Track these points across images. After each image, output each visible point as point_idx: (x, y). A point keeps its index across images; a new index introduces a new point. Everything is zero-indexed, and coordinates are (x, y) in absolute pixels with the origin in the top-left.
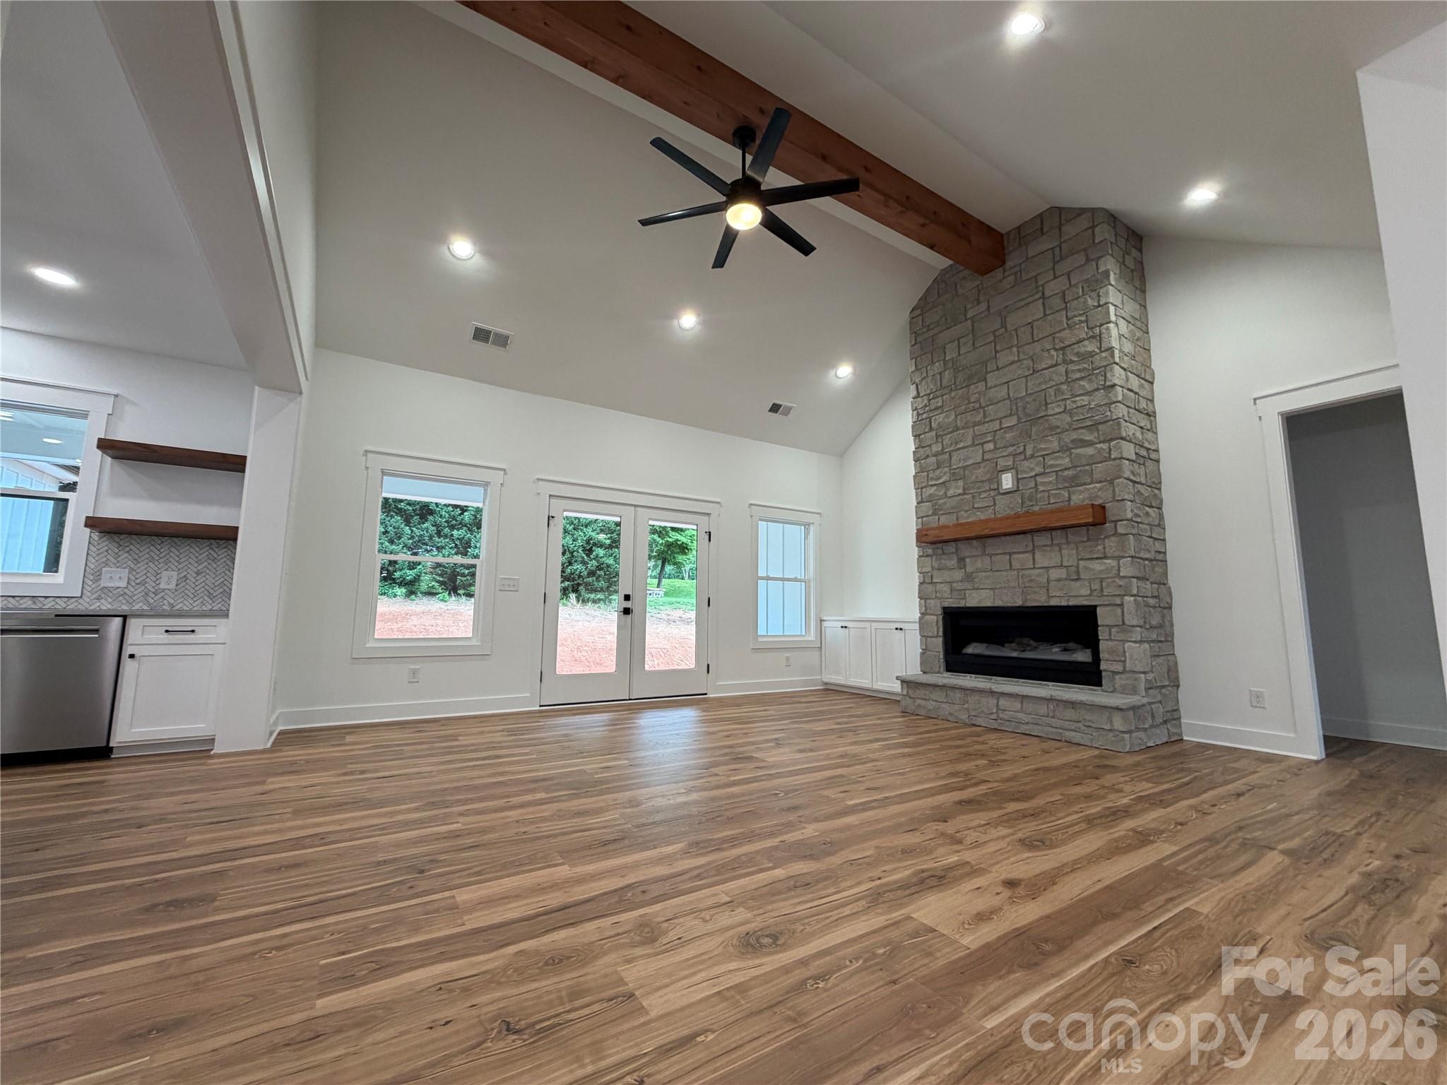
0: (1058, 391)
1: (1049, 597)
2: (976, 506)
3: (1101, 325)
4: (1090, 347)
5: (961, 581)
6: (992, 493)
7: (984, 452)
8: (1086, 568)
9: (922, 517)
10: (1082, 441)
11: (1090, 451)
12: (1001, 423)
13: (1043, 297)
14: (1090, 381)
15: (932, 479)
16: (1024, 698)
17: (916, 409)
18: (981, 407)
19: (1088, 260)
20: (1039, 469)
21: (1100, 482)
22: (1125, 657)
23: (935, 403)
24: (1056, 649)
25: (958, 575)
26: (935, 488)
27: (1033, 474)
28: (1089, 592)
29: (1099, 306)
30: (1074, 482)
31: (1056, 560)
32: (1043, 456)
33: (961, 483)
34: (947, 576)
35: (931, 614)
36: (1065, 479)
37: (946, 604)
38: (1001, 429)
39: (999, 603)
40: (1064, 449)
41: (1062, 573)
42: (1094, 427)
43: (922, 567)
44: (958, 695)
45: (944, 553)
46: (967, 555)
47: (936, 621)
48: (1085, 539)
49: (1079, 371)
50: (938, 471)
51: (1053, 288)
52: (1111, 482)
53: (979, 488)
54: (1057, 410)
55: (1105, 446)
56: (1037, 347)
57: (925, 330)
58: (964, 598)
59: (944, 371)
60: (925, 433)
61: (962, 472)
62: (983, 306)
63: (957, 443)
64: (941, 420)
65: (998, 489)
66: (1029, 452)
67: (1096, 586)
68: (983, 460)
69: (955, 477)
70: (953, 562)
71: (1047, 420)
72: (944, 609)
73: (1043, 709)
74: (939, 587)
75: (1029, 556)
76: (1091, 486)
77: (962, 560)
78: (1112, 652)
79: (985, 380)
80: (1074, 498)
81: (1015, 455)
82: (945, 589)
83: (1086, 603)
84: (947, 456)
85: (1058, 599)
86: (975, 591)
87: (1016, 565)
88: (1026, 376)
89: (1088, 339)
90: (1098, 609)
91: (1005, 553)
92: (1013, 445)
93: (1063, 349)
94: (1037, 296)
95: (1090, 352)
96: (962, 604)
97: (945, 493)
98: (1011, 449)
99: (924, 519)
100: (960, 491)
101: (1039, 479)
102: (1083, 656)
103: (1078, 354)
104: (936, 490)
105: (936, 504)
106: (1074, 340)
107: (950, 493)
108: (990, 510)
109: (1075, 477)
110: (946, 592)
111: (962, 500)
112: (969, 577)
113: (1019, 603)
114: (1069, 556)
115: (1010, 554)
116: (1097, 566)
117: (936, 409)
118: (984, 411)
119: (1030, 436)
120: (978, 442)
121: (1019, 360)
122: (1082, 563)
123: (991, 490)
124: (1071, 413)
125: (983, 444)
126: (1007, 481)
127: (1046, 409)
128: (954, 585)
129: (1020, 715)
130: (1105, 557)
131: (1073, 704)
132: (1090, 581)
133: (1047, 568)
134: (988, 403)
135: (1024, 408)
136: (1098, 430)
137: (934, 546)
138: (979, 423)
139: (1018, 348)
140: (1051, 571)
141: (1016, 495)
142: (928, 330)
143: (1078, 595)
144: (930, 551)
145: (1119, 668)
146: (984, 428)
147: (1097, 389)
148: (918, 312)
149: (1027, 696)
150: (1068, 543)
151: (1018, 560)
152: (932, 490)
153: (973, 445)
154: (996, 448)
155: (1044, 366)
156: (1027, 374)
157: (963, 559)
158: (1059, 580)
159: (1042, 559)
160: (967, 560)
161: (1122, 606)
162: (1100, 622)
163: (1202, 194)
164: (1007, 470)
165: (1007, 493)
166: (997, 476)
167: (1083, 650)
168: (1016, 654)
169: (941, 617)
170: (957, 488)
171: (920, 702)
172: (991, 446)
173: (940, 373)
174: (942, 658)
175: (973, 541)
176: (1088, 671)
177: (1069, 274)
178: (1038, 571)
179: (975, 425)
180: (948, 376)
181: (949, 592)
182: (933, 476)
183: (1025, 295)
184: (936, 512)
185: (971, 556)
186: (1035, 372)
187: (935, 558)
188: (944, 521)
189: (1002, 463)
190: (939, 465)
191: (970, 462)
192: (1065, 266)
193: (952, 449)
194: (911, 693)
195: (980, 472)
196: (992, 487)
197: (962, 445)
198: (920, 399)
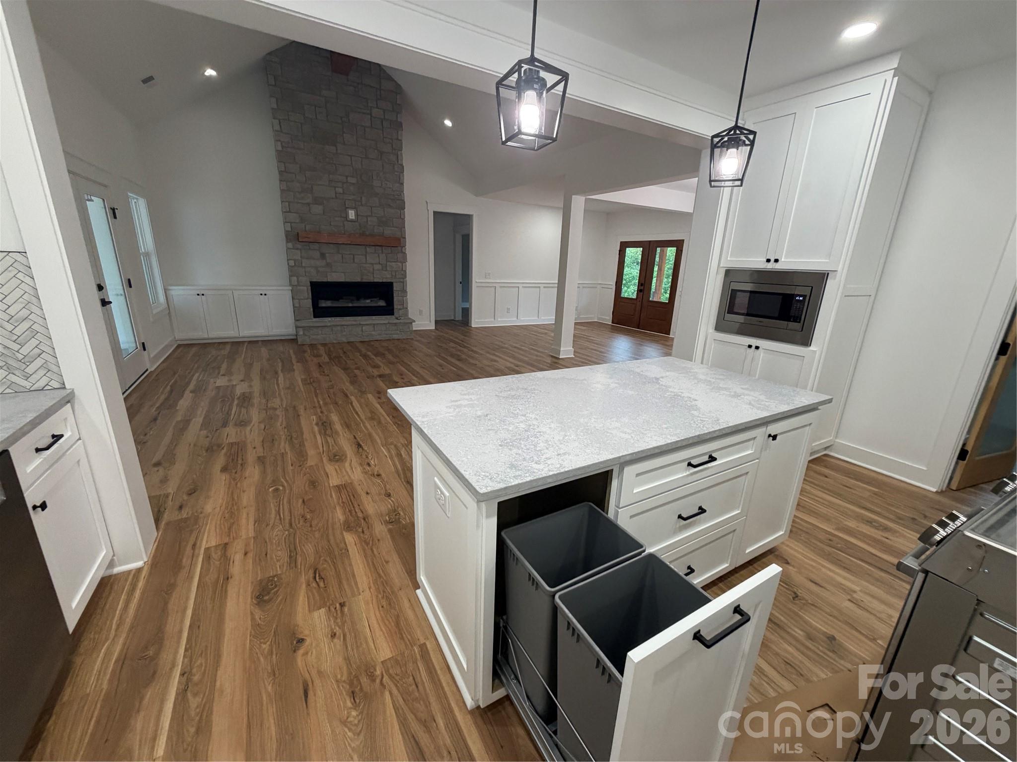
0: (378, 174)
1: (374, 277)
3: (399, 150)
4: (394, 159)
5: (324, 267)
6: (343, 219)
7: (336, 193)
8: (390, 266)
9: (289, 223)
10: (389, 205)
11: (392, 211)
12: (347, 179)
13: (371, 114)
14: (393, 176)
15: (297, 198)
17: (279, 141)
18: (333, 163)
19: (394, 111)
20: (369, 213)
21: (397, 227)
22: (403, 303)
23: (298, 144)
24: (368, 301)
25: (321, 263)
26: (301, 205)
27: (365, 214)
28: (390, 276)
29: (398, 139)
30: (385, 224)
31: (376, 261)
32: (371, 206)
33: (321, 207)
34: (313, 262)
35: (303, 286)
36: (382, 222)
37: (315, 280)
38: (347, 182)
39: (348, 280)
40: (381, 206)
41: (379, 267)
42: (394, 200)
43: (292, 256)
45: (310, 249)
46: (326, 252)
47: (306, 293)
48: (390, 252)
49: (389, 169)
50: (303, 195)
51: (377, 113)
52: (401, 228)
53: (333, 213)
54: (378, 184)
55: (399, 211)
56: (367, 143)
57: (284, 79)
58: (327, 277)
59: (304, 124)
60: (288, 163)
61: (322, 200)
62: (333, 94)
63: (317, 180)
64: (304, 159)
65: (346, 217)
66: (363, 202)
67: (394, 274)
68: (336, 198)
69: (317, 201)
70: (317, 254)
71: (372, 188)
72: (311, 282)
73: (383, 328)
74: (307, 269)
75: (364, 257)
76: (393, 228)
78: (398, 301)
79: (336, 146)
80: (385, 232)
81: (355, 201)
82: (312, 271)
83: (390, 281)
84: (310, 186)
85: (378, 279)
87: (356, 261)
88: (362, 158)
89: (393, 154)
90: (395, 285)
91: (351, 254)
92: (354, 195)
93: (381, 152)
94: (367, 112)
95: (393, 162)
96: (325, 280)
97: (309, 211)
98: (354, 197)
100: (321, 212)
101: (369, 218)
102: (382, 303)
103: (388, 159)
104: (302, 207)
105: (303, 216)
106: (385, 150)
107: (314, 211)
108: (341, 229)
109: (386, 222)
110: (313, 273)
111: (322, 218)
112: (328, 265)
113: (359, 280)
114: (383, 259)
115: (353, 255)
116: (394, 265)
117: (299, 149)
118: (335, 167)
119: (363, 193)
120: (331, 184)
121: (357, 146)
122: (388, 263)
123: (341, 217)
124: (384, 188)
125: (335, 187)
126: (352, 214)
128: (321, 269)
129: (373, 333)
130: (397, 262)
132: (391, 271)
133: (372, 264)
134: (339, 163)
135: (361, 176)
136: (396, 202)
137: (302, 243)
138: (333, 173)
139: (356, 137)
140: (374, 265)
141: (356, 223)
142: (287, 82)
143: (386, 277)
144: (299, 246)
145: (400, 306)
146: (336, 178)
147: (396, 182)
148: (275, 59)
149: (378, 324)
150: (382, 253)
151: (358, 259)
153: (329, 185)
154: (344, 193)
155: (372, 157)
156: (362, 156)
157: (324, 254)
158: (378, 270)
159: (371, 259)
160: (327, 255)
161: (403, 282)
162: (395, 289)
163: (448, 123)
164: (352, 208)
165: (352, 221)
166: (346, 210)
167: (381, 300)
168: (350, 305)
169: (310, 288)
170: (317, 209)
171: (314, 337)
172: (340, 190)
173: (301, 124)
174: (312, 310)
175: (332, 245)
176: (389, 310)
177: (384, 111)
178: (368, 265)
179: (330, 173)
180: (307, 129)
181: (315, 273)
182: (299, 196)
183: (361, 106)
184: (302, 221)
185: (330, 253)
186: (367, 158)
187: (303, 251)
188: (309, 228)
189: (349, 203)
190: (303, 190)
191: (327, 196)
192: (383, 104)
193: (312, 182)
194: (306, 333)
195: (334, 204)
196: (342, 215)
197: (320, 183)
198: (283, 135)
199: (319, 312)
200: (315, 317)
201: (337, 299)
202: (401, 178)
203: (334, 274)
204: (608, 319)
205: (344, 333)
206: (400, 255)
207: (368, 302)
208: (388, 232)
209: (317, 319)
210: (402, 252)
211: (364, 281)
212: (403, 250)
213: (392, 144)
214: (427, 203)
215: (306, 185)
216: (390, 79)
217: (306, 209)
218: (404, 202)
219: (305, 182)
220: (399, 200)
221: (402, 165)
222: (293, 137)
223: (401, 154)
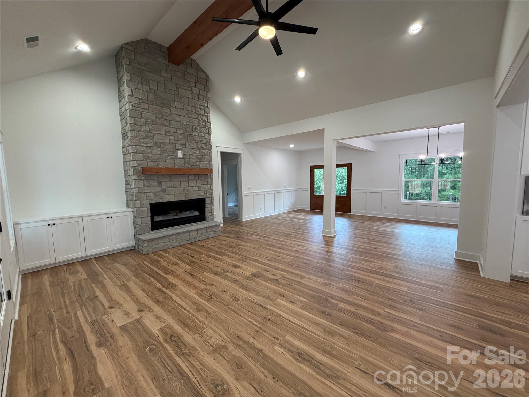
0: (196, 128)
1: (193, 196)
2: (166, 161)
3: (208, 114)
4: (205, 119)
5: (160, 192)
6: (174, 157)
7: (170, 140)
8: (204, 187)
9: (137, 160)
10: (203, 148)
11: (205, 151)
12: (177, 130)
13: (192, 91)
14: (205, 130)
16: (196, 230)
17: (131, 102)
18: (168, 120)
19: (205, 90)
20: (191, 153)
21: (207, 162)
22: (211, 211)
23: (142, 105)
24: (187, 213)
25: (158, 189)
26: (145, 148)
27: (188, 154)
28: (204, 194)
29: (207, 107)
30: (201, 160)
31: (195, 185)
32: (192, 148)
33: (159, 149)
34: (152, 189)
35: (144, 207)
36: (198, 158)
37: (153, 202)
38: (177, 133)
39: (176, 200)
40: (198, 148)
41: (197, 188)
42: (205, 144)
45: (150, 179)
46: (162, 180)
47: (147, 211)
48: (203, 178)
49: (202, 125)
50: (146, 140)
51: (195, 90)
52: (209, 163)
53: (167, 153)
54: (196, 135)
55: (208, 151)
56: (190, 109)
57: (136, 62)
58: (162, 199)
59: (150, 93)
61: (160, 144)
62: (169, 76)
63: (157, 131)
64: (148, 116)
65: (176, 156)
66: (187, 146)
68: (170, 143)
69: (157, 145)
70: (156, 184)
71: (193, 136)
72: (150, 204)
74: (148, 194)
75: (187, 182)
76: (205, 162)
78: (208, 211)
79: (170, 108)
80: (200, 165)
81: (182, 145)
82: (152, 195)
83: (203, 197)
84: (152, 134)
85: (196, 197)
86: (166, 196)
88: (186, 117)
89: (205, 116)
90: (206, 199)
91: (179, 181)
92: (181, 141)
93: (198, 114)
95: (205, 121)
96: (161, 201)
97: (151, 152)
98: (181, 142)
99: (138, 162)
100: (159, 153)
101: (190, 156)
102: (196, 213)
103: (202, 119)
104: (146, 149)
105: (146, 156)
106: (201, 114)
107: (154, 152)
108: (173, 164)
109: (201, 159)
110: (152, 196)
111: (160, 157)
112: (164, 190)
113: (183, 198)
114: (199, 183)
115: (180, 182)
116: (206, 186)
117: (145, 109)
118: (170, 122)
119: (187, 140)
120: (167, 133)
121: (184, 109)
122: (202, 185)
123: (173, 156)
124: (200, 137)
125: (169, 136)
126: (180, 154)
127: (193, 133)
128: (157, 193)
130: (208, 184)
131: (210, 227)
132: (204, 191)
133: (193, 187)
134: (172, 120)
135: (186, 129)
136: (207, 146)
137: (145, 175)
138: (168, 126)
139: (183, 104)
140: (194, 188)
141: (183, 160)
142: (138, 64)
143: (201, 195)
144: (143, 178)
145: (210, 214)
146: (170, 129)
147: (207, 133)
148: (130, 48)
150: (199, 179)
151: (183, 184)
152: (144, 148)
153: (165, 134)
154: (175, 140)
155: (193, 117)
156: (186, 116)
157: (161, 182)
158: (196, 191)
159: (192, 184)
160: (163, 183)
161: (211, 198)
162: (206, 202)
163: (238, 99)
164: (180, 150)
165: (180, 158)
166: (176, 151)
169: (150, 208)
170: (157, 151)
171: (156, 246)
173: (147, 92)
174: (150, 225)
175: (166, 176)
176: (202, 217)
177: (200, 90)
178: (189, 188)
179: (166, 126)
180: (151, 96)
181: (154, 196)
182: (143, 141)
183: (186, 85)
184: (146, 159)
185: (164, 181)
186: (189, 117)
187: (145, 181)
188: (151, 164)
189: (178, 146)
190: (147, 137)
191: (164, 141)
192: (199, 86)
193: (154, 132)
194: (150, 244)
195: (168, 147)
196: (174, 155)
197: (160, 132)
198: (134, 98)
199: (156, 226)
200: (152, 230)
201: (166, 214)
202: (210, 130)
205: (178, 239)
206: (209, 180)
208: (202, 165)
209: (154, 231)
211: (187, 199)
212: (211, 177)
213: (204, 110)
214: (217, 146)
215: (149, 134)
216: (203, 71)
217: (149, 151)
218: (211, 146)
219: (149, 132)
220: (209, 144)
221: (209, 122)
222: (141, 101)
223: (210, 116)
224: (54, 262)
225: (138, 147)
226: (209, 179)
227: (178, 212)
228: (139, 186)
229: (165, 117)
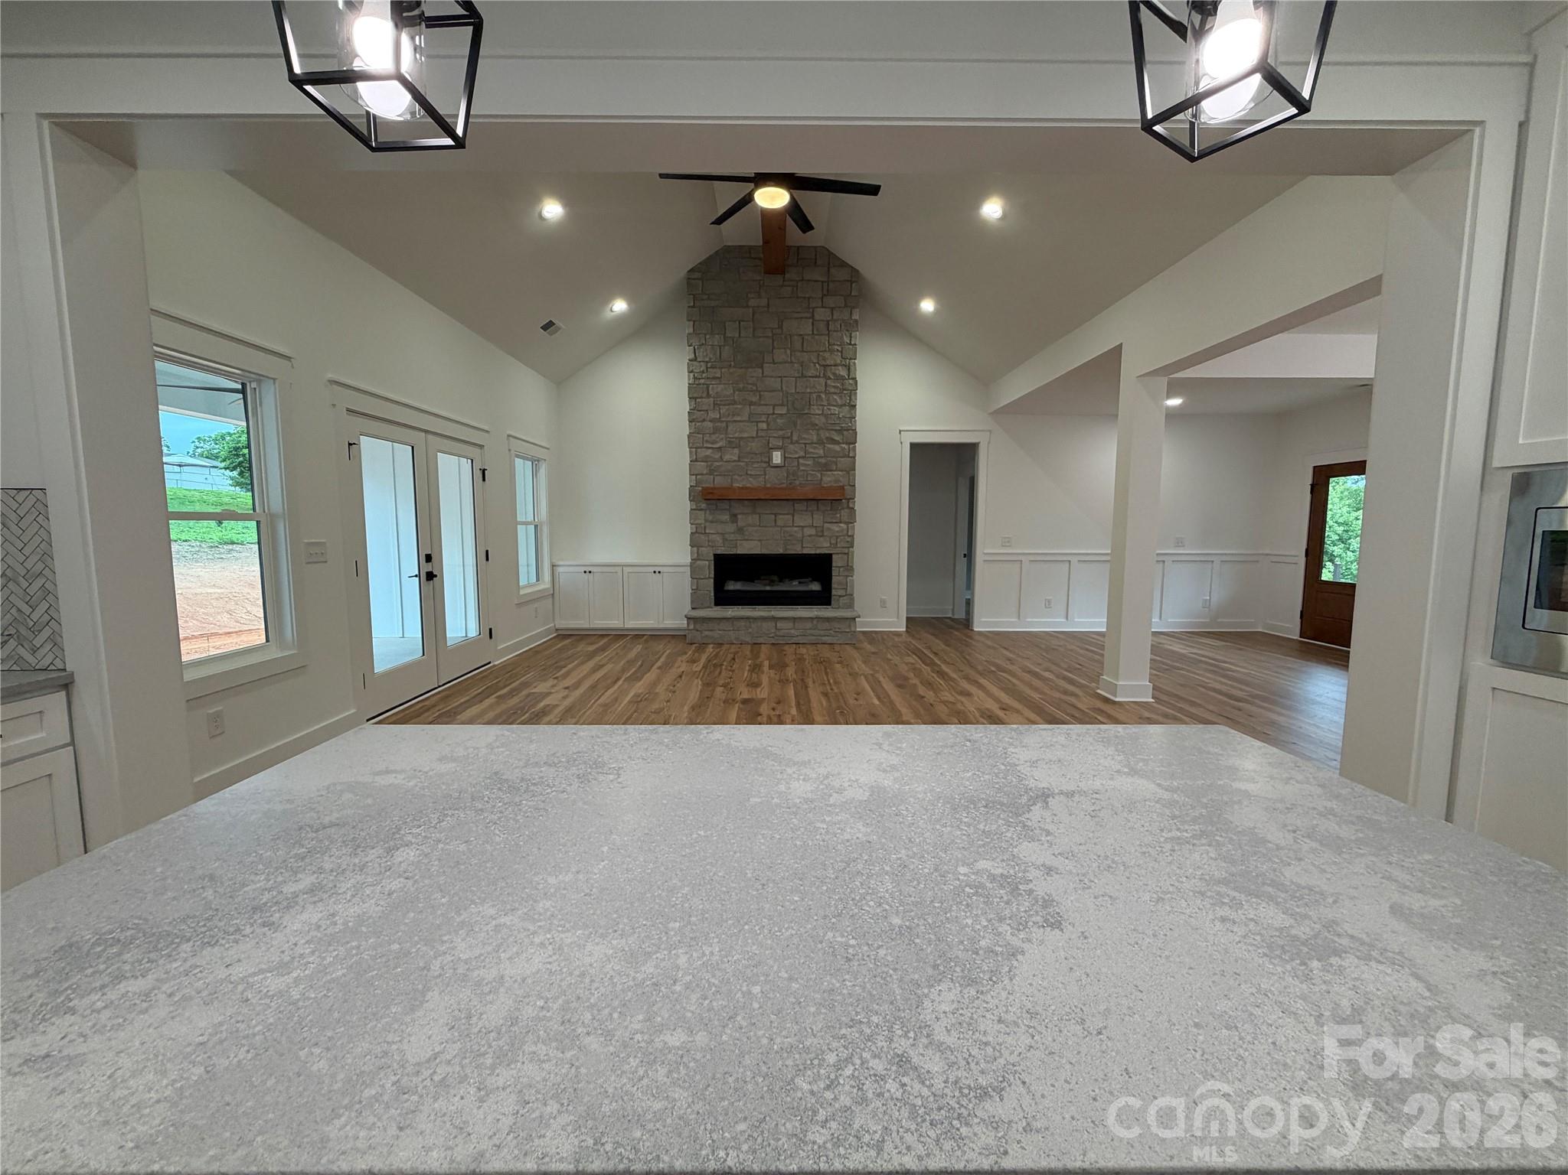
0: (819, 397)
1: (802, 547)
2: (749, 472)
3: (851, 359)
4: (843, 372)
5: (733, 533)
6: (764, 465)
7: (757, 430)
8: (829, 529)
9: (696, 475)
10: (833, 440)
11: (837, 448)
12: (774, 409)
13: (813, 317)
14: (841, 397)
15: (707, 441)
16: (794, 619)
17: (692, 372)
18: (757, 390)
19: (845, 305)
20: (802, 454)
21: (842, 471)
22: (845, 586)
23: (713, 373)
24: (795, 583)
25: (731, 528)
26: (710, 451)
27: (797, 456)
28: (828, 545)
29: (850, 344)
30: (826, 468)
31: (808, 521)
32: (805, 444)
33: (736, 451)
34: (720, 528)
35: (703, 560)
36: (821, 464)
37: (719, 552)
38: (774, 414)
39: (765, 551)
40: (821, 442)
41: (813, 531)
42: (840, 431)
43: (695, 520)
44: (743, 623)
45: (718, 509)
46: (739, 512)
47: (708, 568)
48: (830, 509)
49: (835, 387)
50: (714, 437)
51: (821, 314)
52: (849, 472)
53: (752, 458)
54: (817, 412)
55: (847, 447)
56: (806, 357)
57: (706, 297)
58: (736, 547)
59: (724, 346)
60: (701, 398)
61: (738, 442)
62: (764, 302)
63: (734, 415)
64: (719, 390)
65: (769, 462)
66: (795, 438)
67: (833, 542)
68: (757, 437)
69: (731, 444)
70: (726, 517)
71: (810, 418)
72: (715, 555)
73: (809, 625)
74: (711, 537)
75: (790, 517)
76: (837, 473)
77: (734, 518)
78: (839, 583)
79: (762, 368)
80: (824, 478)
81: (783, 438)
82: (718, 539)
83: (827, 552)
84: (724, 424)
85: (809, 550)
87: (779, 523)
88: (796, 378)
89: (842, 365)
90: (834, 556)
91: (772, 514)
92: (783, 430)
93: (825, 366)
94: (809, 315)
95: (842, 376)
96: (734, 552)
97: (721, 457)
98: (781, 433)
99: (698, 477)
100: (736, 458)
101: (801, 461)
102: (815, 587)
103: (834, 374)
104: (713, 453)
105: (712, 465)
106: (832, 362)
107: (727, 457)
108: (761, 479)
109: (826, 465)
110: (718, 541)
111: (737, 466)
112: (740, 530)
113: (781, 551)
114: (818, 519)
115: (775, 515)
116: (835, 528)
117: (714, 378)
118: (760, 395)
119: (795, 426)
120: (753, 419)
121: (791, 362)
122: (826, 525)
123: (762, 462)
124: (826, 416)
125: (757, 422)
126: (777, 458)
127: (810, 409)
128: (727, 536)
129: (793, 631)
130: (841, 522)
131: (828, 619)
132: (831, 537)
133: (803, 527)
134: (765, 389)
135: (793, 403)
136: (843, 435)
137: (709, 502)
138: (756, 404)
139: (791, 351)
140: (805, 529)
141: (783, 469)
142: (709, 299)
143: (822, 547)
144: (704, 506)
145: (842, 593)
146: (759, 409)
147: (845, 405)
148: (697, 275)
149: (800, 618)
150: (818, 510)
151: (782, 520)
153: (749, 421)
154: (768, 429)
155: (810, 374)
156: (797, 375)
157: (735, 515)
158: (810, 536)
159: (800, 520)
160: (739, 517)
161: (848, 554)
162: (834, 564)
163: (927, 306)
164: (777, 448)
165: (777, 467)
166: (769, 452)
167: (816, 583)
168: (768, 588)
169: (713, 562)
170: (732, 455)
171: (707, 633)
172: (764, 426)
173: (720, 346)
174: (712, 594)
175: (746, 502)
176: (824, 598)
177: (832, 309)
178: (796, 529)
179: (751, 404)
180: (727, 351)
181: (721, 541)
182: (709, 439)
183: (799, 310)
184: (711, 472)
185: (743, 514)
186: (803, 376)
187: (708, 512)
188: (719, 481)
189: (773, 442)
190: (716, 431)
191: (745, 435)
192: (830, 301)
193: (728, 419)
194: (698, 626)
195: (754, 446)
196: (764, 459)
197: (739, 419)
198: (698, 364)
199: (723, 598)
200: (716, 604)
201: (750, 579)
202: (853, 397)
203: (745, 543)
204: (1291, 628)
205: (750, 630)
206: (845, 513)
207: (795, 586)
208: (828, 479)
209: (719, 608)
210: (848, 507)
211: (788, 552)
212: (851, 505)
213: (842, 352)
214: (900, 431)
215: (719, 424)
216: (844, 264)
217: (717, 456)
218: (856, 433)
219: (719, 420)
220: (848, 430)
221: (854, 379)
222: (709, 365)
223: (855, 363)
224: (587, 626)
225: (699, 450)
226: (846, 510)
227: (775, 578)
228: (697, 522)
229: (750, 386)
